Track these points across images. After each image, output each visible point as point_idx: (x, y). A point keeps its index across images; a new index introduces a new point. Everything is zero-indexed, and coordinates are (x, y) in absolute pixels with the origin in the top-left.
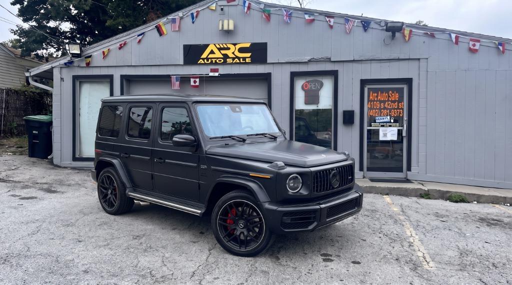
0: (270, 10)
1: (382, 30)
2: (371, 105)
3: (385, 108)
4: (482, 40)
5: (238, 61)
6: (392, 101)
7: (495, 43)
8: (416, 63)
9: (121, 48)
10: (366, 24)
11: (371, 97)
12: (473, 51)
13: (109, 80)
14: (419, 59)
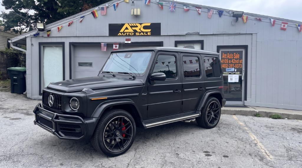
0: (162, 3)
1: (230, 16)
2: (223, 61)
3: (231, 63)
4: (289, 23)
5: (143, 34)
6: (236, 59)
7: (296, 25)
8: (250, 36)
9: (69, 25)
10: (220, 12)
11: (223, 57)
12: (283, 29)
13: (62, 45)
14: (252, 34)
